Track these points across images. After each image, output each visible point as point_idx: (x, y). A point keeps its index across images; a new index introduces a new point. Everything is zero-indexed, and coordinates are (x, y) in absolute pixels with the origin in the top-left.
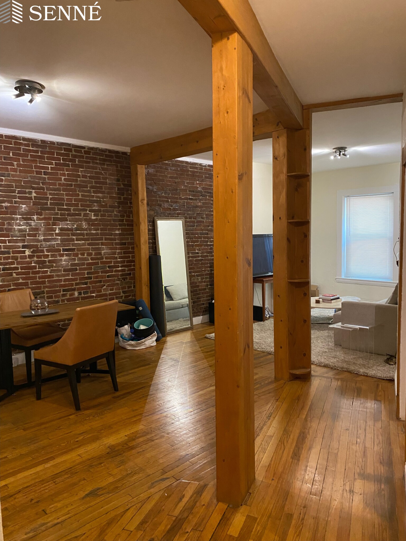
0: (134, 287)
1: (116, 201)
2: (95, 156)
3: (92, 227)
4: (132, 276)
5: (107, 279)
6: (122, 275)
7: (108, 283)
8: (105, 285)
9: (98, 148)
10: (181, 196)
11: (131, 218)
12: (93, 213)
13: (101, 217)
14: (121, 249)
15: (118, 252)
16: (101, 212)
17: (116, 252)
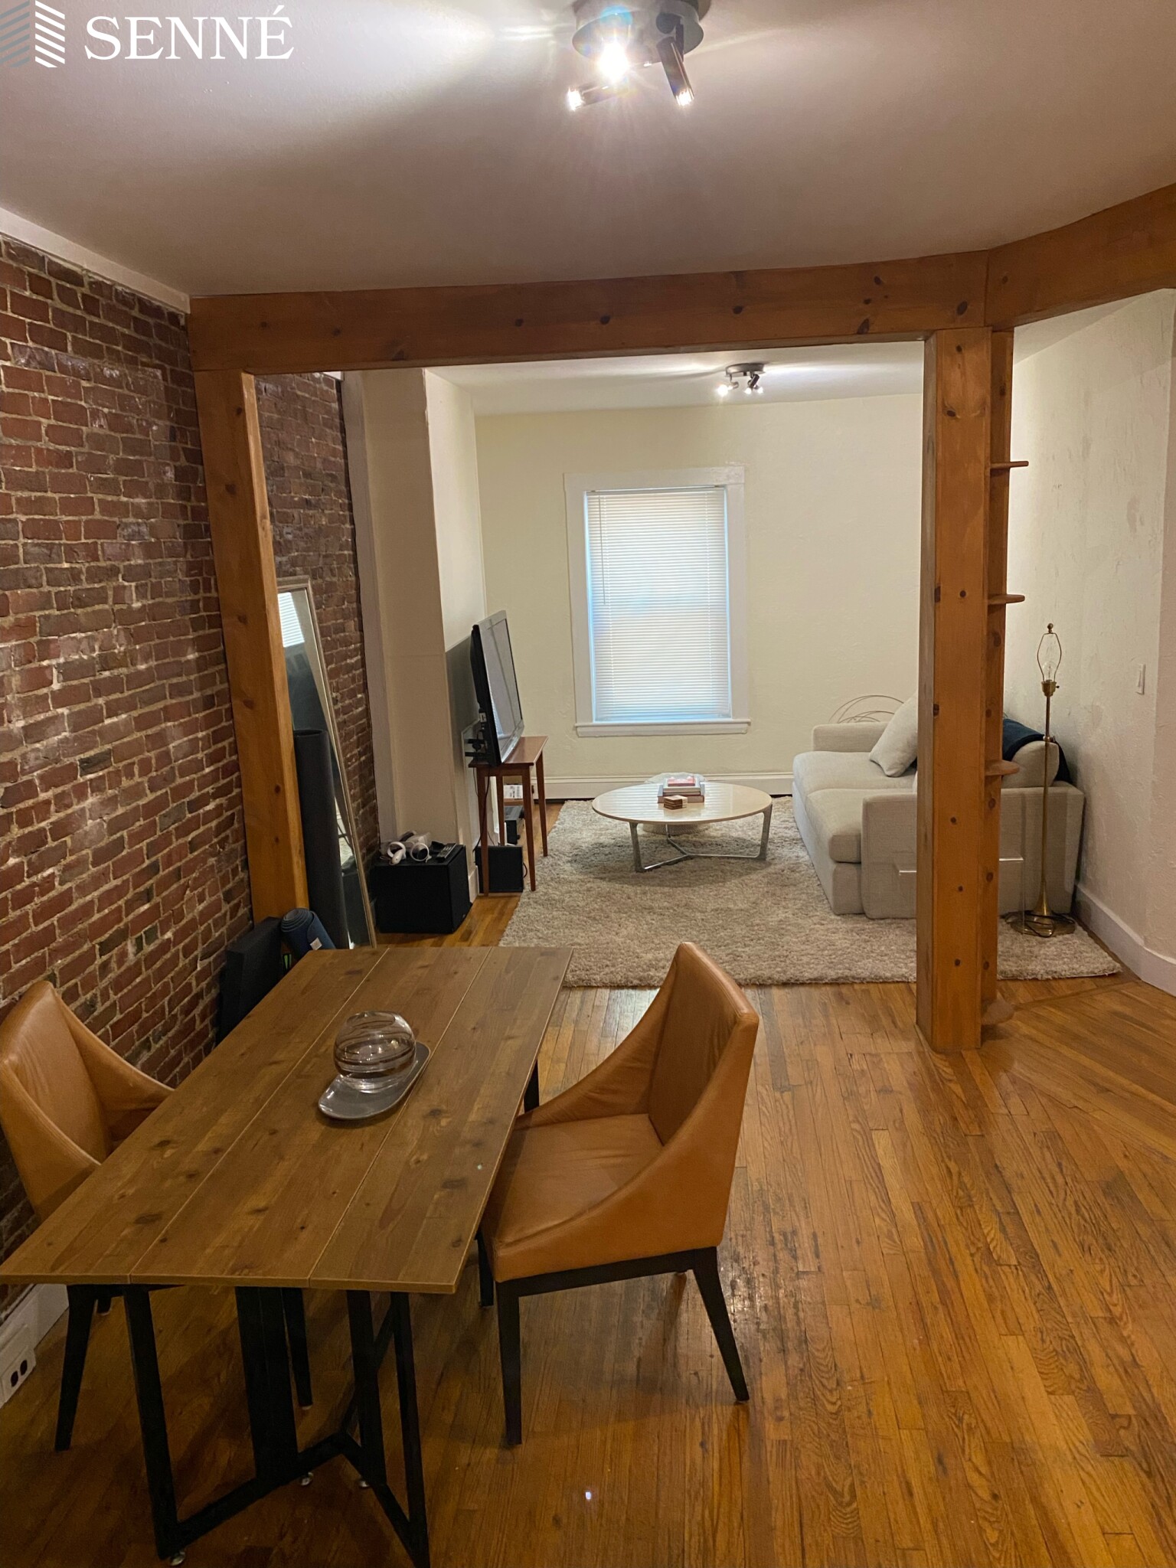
0: (246, 865)
1: (178, 526)
2: (111, 325)
3: (138, 647)
4: (236, 825)
5: (191, 856)
6: (220, 829)
7: (194, 875)
8: (188, 886)
9: (114, 283)
10: (292, 494)
11: (214, 594)
12: (133, 584)
13: (153, 598)
14: (208, 723)
15: (201, 739)
16: (150, 577)
17: (197, 738)
